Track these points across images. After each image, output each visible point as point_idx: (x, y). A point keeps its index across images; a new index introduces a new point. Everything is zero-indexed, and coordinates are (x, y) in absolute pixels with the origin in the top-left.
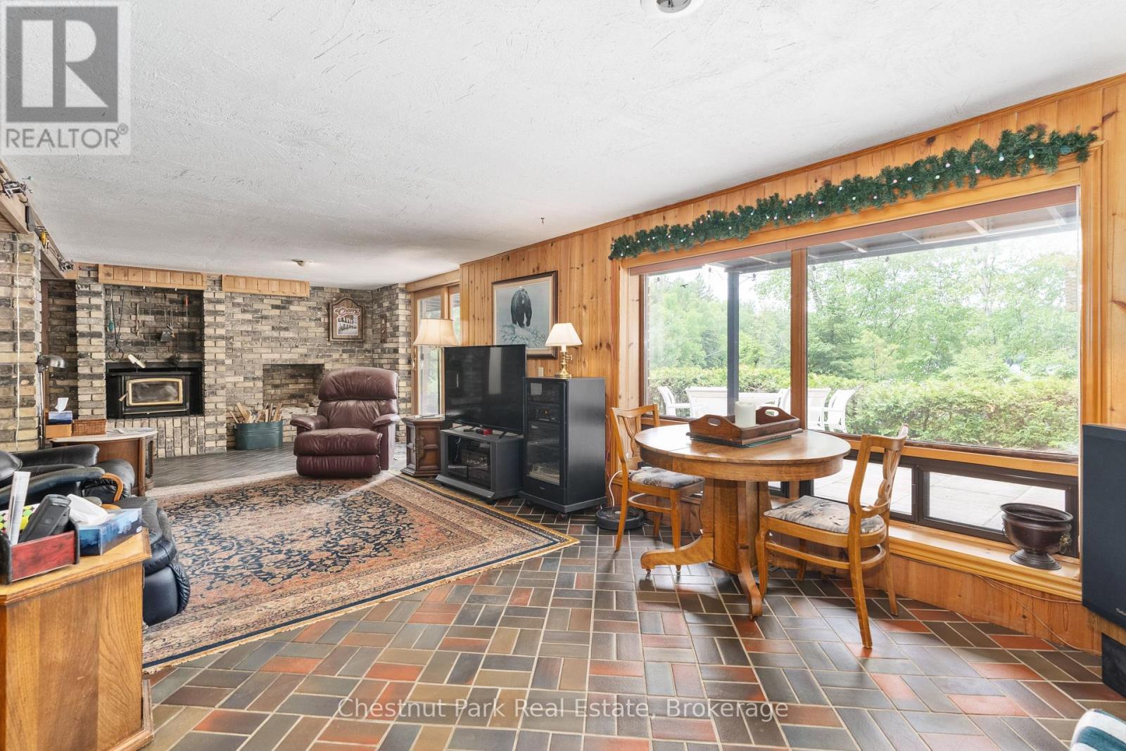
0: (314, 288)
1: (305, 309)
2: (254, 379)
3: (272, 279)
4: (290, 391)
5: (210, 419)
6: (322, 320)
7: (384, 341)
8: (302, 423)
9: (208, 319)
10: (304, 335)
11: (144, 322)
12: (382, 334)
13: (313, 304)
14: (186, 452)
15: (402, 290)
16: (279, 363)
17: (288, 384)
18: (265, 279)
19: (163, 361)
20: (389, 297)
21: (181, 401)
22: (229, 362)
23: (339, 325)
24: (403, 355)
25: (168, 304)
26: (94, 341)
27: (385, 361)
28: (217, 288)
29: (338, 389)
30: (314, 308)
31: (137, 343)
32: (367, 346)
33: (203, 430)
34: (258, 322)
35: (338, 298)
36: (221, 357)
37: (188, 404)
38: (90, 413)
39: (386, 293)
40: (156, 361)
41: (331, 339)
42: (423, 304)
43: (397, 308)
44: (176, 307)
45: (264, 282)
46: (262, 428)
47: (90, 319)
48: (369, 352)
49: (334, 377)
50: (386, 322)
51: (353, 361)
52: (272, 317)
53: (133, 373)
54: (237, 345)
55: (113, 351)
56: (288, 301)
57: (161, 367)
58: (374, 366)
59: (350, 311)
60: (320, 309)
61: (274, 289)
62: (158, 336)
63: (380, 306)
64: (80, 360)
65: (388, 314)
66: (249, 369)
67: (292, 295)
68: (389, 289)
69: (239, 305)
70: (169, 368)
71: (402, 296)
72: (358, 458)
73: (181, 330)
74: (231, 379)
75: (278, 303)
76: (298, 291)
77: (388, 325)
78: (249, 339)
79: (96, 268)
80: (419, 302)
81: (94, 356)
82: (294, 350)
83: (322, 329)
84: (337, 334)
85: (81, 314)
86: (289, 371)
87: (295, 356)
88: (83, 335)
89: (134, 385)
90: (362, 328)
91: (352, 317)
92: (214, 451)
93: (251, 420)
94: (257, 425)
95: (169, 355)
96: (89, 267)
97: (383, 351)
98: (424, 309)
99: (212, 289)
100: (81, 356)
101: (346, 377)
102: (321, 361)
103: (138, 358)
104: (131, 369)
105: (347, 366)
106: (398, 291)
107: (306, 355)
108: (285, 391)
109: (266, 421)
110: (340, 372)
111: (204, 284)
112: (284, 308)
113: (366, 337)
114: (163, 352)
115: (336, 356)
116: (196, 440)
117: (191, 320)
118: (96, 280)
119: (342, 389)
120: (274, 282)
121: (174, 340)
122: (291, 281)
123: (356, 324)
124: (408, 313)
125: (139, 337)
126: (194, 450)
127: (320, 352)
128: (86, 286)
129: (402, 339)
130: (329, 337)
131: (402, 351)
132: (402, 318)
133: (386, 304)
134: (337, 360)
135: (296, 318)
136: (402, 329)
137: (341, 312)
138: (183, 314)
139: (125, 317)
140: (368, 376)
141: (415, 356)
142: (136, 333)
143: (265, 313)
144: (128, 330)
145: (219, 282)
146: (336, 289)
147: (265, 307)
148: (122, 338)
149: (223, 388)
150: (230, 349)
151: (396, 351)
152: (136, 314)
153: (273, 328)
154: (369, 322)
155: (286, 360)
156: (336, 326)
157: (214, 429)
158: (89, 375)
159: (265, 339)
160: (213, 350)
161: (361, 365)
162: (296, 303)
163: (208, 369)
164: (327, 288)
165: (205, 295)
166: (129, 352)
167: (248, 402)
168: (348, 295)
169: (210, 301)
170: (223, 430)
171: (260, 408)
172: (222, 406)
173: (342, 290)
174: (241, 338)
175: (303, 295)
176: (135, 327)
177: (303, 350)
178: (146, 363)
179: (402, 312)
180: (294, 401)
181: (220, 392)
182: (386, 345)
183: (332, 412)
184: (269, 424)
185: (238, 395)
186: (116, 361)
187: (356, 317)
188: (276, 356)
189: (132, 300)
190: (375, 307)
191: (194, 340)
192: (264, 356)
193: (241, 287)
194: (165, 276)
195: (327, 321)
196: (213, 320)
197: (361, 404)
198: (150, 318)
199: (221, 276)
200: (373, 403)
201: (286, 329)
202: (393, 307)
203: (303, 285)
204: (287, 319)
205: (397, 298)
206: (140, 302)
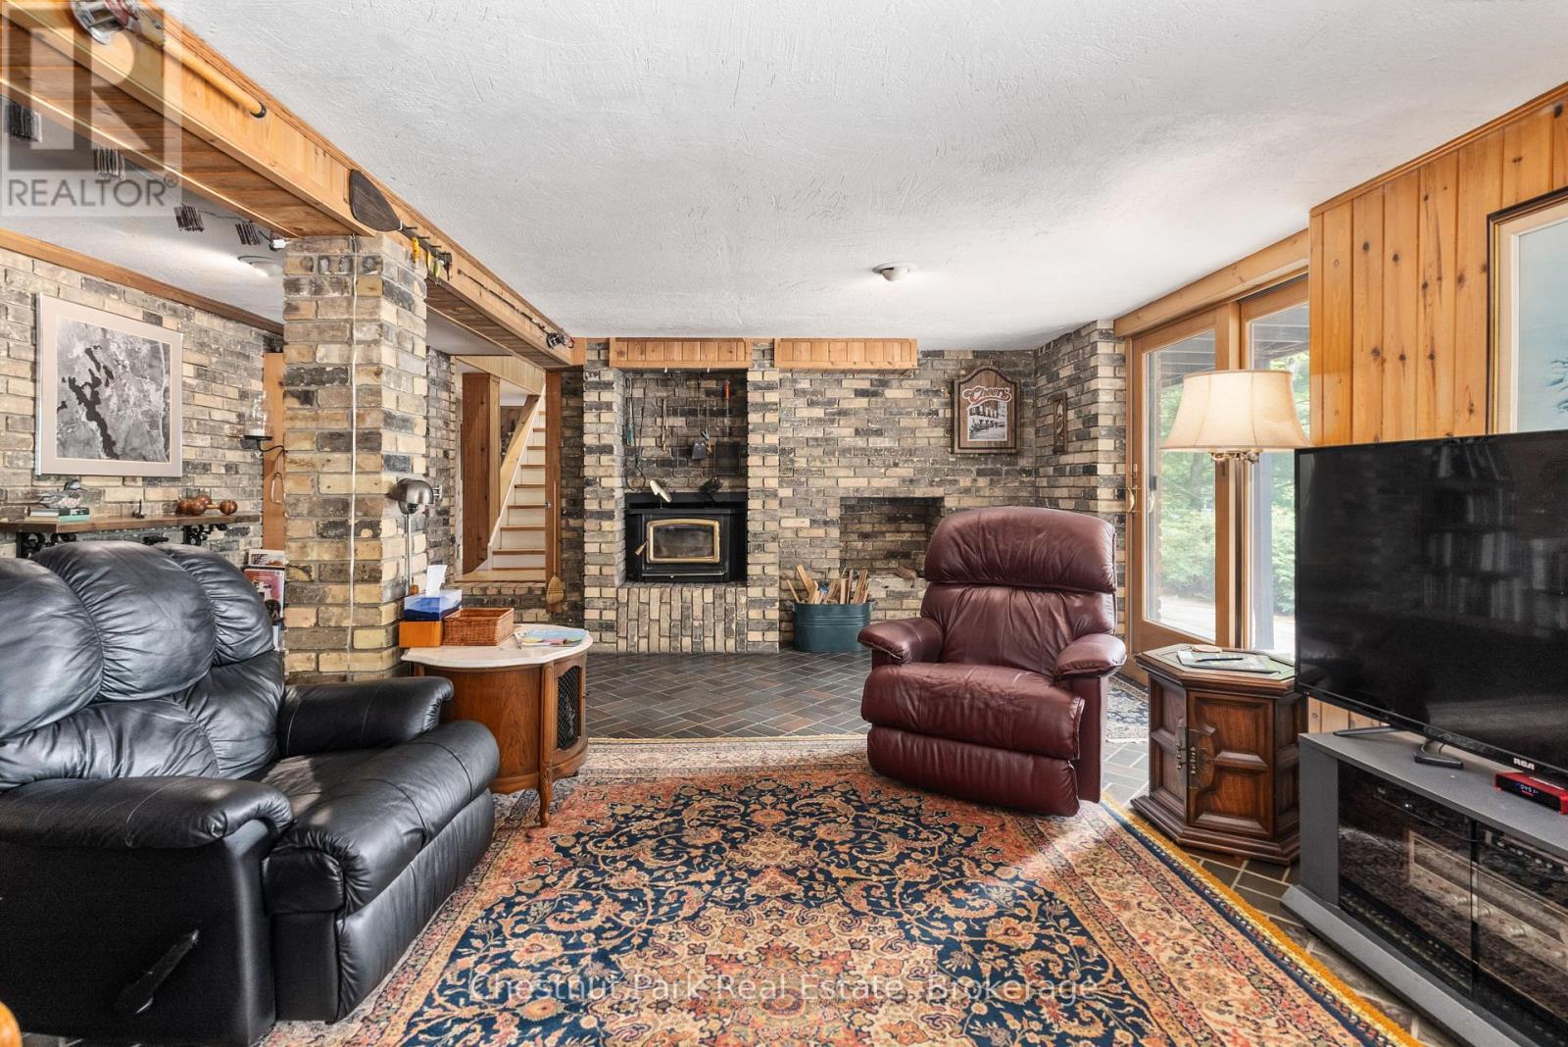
0: (927, 354)
1: (910, 394)
2: (826, 523)
3: (853, 340)
4: (887, 545)
5: (755, 592)
6: (941, 413)
7: (1060, 450)
8: (883, 642)
9: (754, 418)
10: (908, 443)
11: (672, 427)
12: (1057, 437)
13: (924, 384)
14: (720, 648)
15: (1106, 335)
16: (866, 495)
17: (883, 533)
18: (842, 341)
19: (696, 491)
20: (1073, 354)
21: (717, 559)
22: (786, 492)
23: (971, 421)
24: (1109, 479)
25: (703, 397)
26: (605, 459)
27: (1064, 492)
28: (767, 363)
29: (966, 560)
30: (927, 392)
31: (663, 463)
32: (1024, 462)
33: (744, 612)
34: (832, 421)
35: (969, 370)
36: (772, 483)
37: (727, 564)
38: (598, 573)
39: (1067, 348)
40: (687, 491)
41: (956, 450)
42: (1155, 361)
43: (1094, 376)
44: (713, 403)
45: (840, 346)
46: (836, 616)
47: (602, 426)
48: (1028, 473)
49: (958, 530)
50: (1066, 410)
51: (998, 492)
52: (856, 412)
53: (656, 510)
54: (801, 463)
55: (633, 474)
56: (883, 379)
57: (695, 500)
58: (1039, 503)
59: (992, 393)
60: (937, 393)
61: (857, 359)
62: (688, 451)
63: (1053, 377)
64: (588, 489)
65: (1071, 392)
66: (818, 505)
67: (886, 366)
68: (1076, 338)
69: (804, 392)
70: (703, 502)
71: (1104, 348)
72: (1016, 759)
73: (720, 439)
74: (790, 523)
75: (865, 385)
76: (897, 358)
77: (1071, 414)
78: (819, 452)
79: (605, 345)
80: (1145, 357)
81: (605, 482)
82: (893, 471)
83: (940, 432)
84: (968, 440)
85: (589, 417)
86: (886, 509)
87: (894, 483)
88: (591, 450)
89: (657, 530)
90: (1016, 426)
91: (996, 406)
92: (760, 648)
93: (817, 598)
94: (826, 608)
95: (702, 481)
96: (599, 344)
97: (1060, 471)
98: (1158, 374)
99: (760, 366)
100: (589, 483)
101: (982, 528)
102: (938, 492)
103: (662, 485)
104: (654, 503)
105: (985, 502)
106: (1095, 337)
107: (911, 481)
108: (879, 544)
109: (842, 602)
110: (971, 518)
111: (748, 358)
112: (875, 394)
113: (1023, 443)
114: (695, 476)
115: (965, 482)
116: (734, 627)
117: (733, 422)
118: (606, 363)
119: (975, 557)
120: (856, 344)
121: (711, 456)
122: (884, 341)
123: (1003, 420)
124: (1119, 384)
125: (666, 453)
126: (731, 644)
127: (936, 475)
128: (595, 375)
129: (1105, 444)
130: (952, 447)
131: (1104, 469)
132: (1104, 397)
133: (1066, 372)
134: (967, 491)
135: (895, 411)
136: (1104, 421)
137: (974, 395)
138: (722, 413)
139: (648, 421)
140: (1038, 531)
141: (1137, 479)
142: (662, 447)
143: (844, 405)
144: (651, 442)
145: (770, 352)
146: (965, 352)
147: (844, 394)
148: (646, 454)
149: (774, 539)
150: (788, 472)
151: (1090, 470)
152: (662, 417)
153: (857, 432)
154: (1029, 413)
155: (878, 489)
156: (965, 423)
157: (760, 611)
158: (598, 512)
159: (845, 451)
160: (761, 473)
161: (1013, 500)
162: (895, 383)
163: (754, 504)
164: (949, 352)
165: (751, 377)
166: (652, 476)
167: (815, 565)
168: (989, 363)
169: (757, 387)
170: (774, 614)
171: (835, 575)
172: (773, 571)
173: (977, 354)
174: (806, 451)
175: (907, 365)
176: (661, 437)
177: (906, 471)
178: (672, 495)
179: (1106, 383)
180: (894, 564)
181: (772, 546)
182: (1065, 459)
183: (953, 614)
184: (846, 608)
185: (802, 551)
186: (636, 491)
187: (1003, 404)
188: (862, 482)
189: (659, 394)
190: (1042, 381)
191: (734, 455)
192: (843, 483)
193: (804, 360)
194: (693, 349)
195: (948, 414)
196: (761, 420)
197: (1021, 599)
198: (679, 422)
199: (773, 343)
200: (1051, 599)
201: (879, 433)
202: (1085, 373)
203: (906, 347)
204: (880, 414)
205: (1094, 353)
206: (668, 396)
